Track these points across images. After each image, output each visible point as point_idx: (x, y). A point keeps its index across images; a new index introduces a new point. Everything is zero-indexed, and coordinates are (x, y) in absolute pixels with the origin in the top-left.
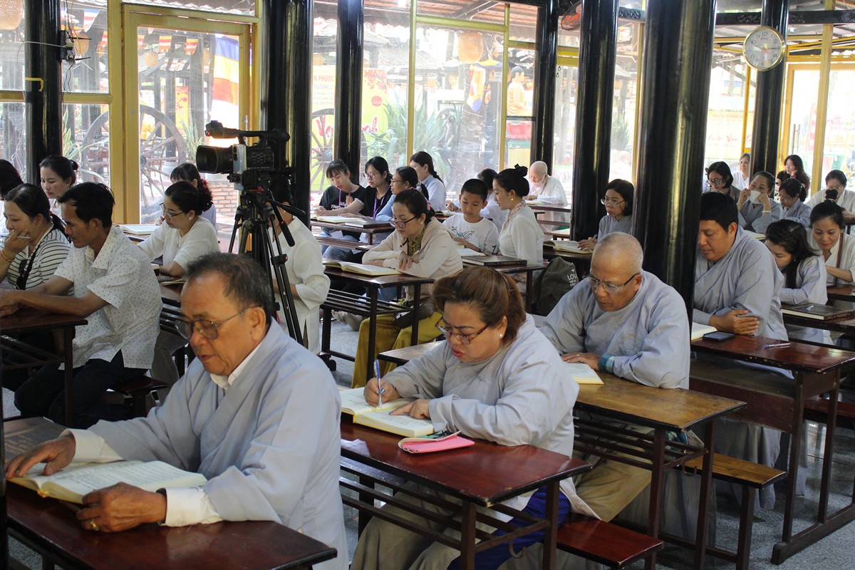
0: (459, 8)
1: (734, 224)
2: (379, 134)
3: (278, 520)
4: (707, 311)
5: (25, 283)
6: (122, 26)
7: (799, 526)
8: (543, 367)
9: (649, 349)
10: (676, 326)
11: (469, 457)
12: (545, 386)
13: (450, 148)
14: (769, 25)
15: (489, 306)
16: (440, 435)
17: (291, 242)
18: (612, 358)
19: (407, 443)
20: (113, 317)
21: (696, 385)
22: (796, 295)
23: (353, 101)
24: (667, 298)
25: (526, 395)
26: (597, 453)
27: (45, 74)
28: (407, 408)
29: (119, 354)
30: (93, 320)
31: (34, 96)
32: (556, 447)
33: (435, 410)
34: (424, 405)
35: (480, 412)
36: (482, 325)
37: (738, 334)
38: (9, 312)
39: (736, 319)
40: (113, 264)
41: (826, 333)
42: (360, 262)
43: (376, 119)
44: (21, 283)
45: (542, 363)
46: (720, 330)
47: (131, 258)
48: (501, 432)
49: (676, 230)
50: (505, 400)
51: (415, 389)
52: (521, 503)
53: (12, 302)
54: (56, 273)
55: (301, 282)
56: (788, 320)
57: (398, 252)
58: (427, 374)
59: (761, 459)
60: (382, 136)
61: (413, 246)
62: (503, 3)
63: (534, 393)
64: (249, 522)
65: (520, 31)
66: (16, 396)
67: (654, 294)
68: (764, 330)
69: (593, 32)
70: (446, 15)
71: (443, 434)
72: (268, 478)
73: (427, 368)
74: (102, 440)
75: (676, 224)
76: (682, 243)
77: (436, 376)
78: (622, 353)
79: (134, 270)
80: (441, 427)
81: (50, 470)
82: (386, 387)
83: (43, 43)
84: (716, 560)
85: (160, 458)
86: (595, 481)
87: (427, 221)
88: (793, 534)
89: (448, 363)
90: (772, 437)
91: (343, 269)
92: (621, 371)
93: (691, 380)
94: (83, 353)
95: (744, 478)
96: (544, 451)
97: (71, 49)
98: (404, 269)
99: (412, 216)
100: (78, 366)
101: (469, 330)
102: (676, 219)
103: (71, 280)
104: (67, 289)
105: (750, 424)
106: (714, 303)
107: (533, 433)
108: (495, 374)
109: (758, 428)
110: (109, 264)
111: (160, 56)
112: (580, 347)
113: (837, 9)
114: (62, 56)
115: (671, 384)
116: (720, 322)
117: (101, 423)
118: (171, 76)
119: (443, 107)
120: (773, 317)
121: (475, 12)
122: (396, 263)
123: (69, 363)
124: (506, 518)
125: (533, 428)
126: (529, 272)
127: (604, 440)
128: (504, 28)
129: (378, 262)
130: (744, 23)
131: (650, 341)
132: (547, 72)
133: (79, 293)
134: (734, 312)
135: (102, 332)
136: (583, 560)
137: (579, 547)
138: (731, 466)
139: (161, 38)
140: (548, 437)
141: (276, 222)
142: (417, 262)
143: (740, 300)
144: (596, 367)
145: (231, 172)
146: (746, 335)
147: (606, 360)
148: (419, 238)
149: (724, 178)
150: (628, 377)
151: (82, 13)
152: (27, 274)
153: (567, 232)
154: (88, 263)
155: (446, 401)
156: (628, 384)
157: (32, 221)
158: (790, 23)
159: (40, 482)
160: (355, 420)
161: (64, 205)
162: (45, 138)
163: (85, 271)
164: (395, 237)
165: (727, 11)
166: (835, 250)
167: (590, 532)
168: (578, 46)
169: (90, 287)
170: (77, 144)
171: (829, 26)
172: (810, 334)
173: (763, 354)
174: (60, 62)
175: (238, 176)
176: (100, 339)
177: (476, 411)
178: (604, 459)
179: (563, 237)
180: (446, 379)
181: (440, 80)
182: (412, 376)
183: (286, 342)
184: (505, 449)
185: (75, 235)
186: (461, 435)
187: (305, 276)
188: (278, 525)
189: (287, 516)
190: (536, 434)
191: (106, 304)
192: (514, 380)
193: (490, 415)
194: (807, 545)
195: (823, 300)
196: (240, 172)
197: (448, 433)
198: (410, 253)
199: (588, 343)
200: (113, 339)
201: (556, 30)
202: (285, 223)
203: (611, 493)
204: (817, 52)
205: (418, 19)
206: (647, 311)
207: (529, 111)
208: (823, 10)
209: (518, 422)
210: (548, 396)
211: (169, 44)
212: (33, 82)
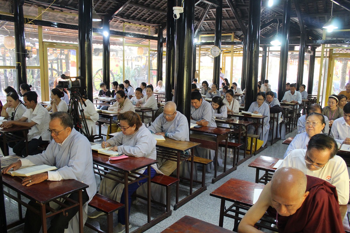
0: (137, 41)
1: (201, 99)
2: (118, 74)
3: (76, 179)
4: (196, 120)
5: (13, 119)
6: (43, 48)
7: (219, 174)
8: (146, 137)
9: (177, 131)
10: (184, 125)
11: (128, 160)
12: (147, 142)
13: (137, 78)
14: (216, 45)
15: (130, 121)
16: (120, 155)
17: (86, 106)
18: (168, 134)
19: (111, 158)
20: (38, 127)
21: (191, 140)
22: (219, 115)
23: (108, 67)
24: (182, 117)
25: (142, 144)
26: (165, 159)
27: (21, 61)
28: (112, 149)
29: (41, 137)
30: (33, 128)
31: (18, 67)
32: (151, 157)
33: (119, 149)
34: (116, 148)
35: (130, 149)
36: (129, 126)
37: (203, 126)
38: (10, 127)
39: (203, 122)
40: (38, 113)
41: (228, 125)
42: (107, 110)
43: (117, 70)
44: (12, 119)
45: (146, 136)
46: (199, 125)
47: (43, 111)
48: (136, 154)
49: (185, 100)
50: (137, 146)
51: (115, 144)
52: (142, 171)
53: (10, 124)
54: (23, 116)
55: (91, 115)
56: (217, 122)
57: (118, 107)
58: (118, 140)
59: (210, 158)
60: (119, 75)
61: (121, 105)
62: (148, 40)
63: (144, 144)
64: (69, 180)
65: (153, 47)
66: (13, 149)
67: (179, 117)
68: (210, 125)
69: (169, 48)
70: (133, 43)
71: (121, 155)
72: (75, 169)
73: (118, 138)
74: (29, 161)
75: (185, 98)
76: (187, 103)
77: (121, 140)
78: (171, 132)
79: (44, 114)
80: (121, 153)
81: (14, 169)
82: (107, 144)
83: (21, 53)
84: (198, 183)
85: (45, 164)
86: (165, 165)
87: (125, 98)
88: (217, 176)
89: (123, 137)
90: (213, 152)
91: (103, 112)
92: (170, 137)
93: (190, 138)
94: (31, 137)
95: (202, 162)
96: (147, 158)
97: (28, 54)
98: (119, 111)
99: (121, 97)
100: (30, 141)
101: (125, 127)
102: (185, 97)
103: (27, 117)
104: (26, 120)
105: (207, 149)
106: (197, 118)
107: (144, 154)
108: (135, 139)
109: (209, 149)
110: (37, 113)
111: (58, 55)
112: (161, 131)
113: (235, 41)
114: (26, 56)
115: (183, 140)
116: (199, 123)
117: (29, 156)
118: (61, 60)
119: (136, 67)
120: (213, 121)
121: (141, 42)
122: (117, 110)
123: (27, 140)
124: (138, 176)
125: (144, 152)
126: (153, 111)
127: (167, 155)
128: (149, 46)
129: (112, 110)
130: (212, 45)
131: (178, 129)
132: (160, 58)
133: (29, 121)
134: (202, 120)
135: (36, 131)
136: (161, 186)
137: (159, 182)
138: (199, 160)
139: (57, 50)
140: (149, 155)
141: (81, 100)
142: (122, 109)
143: (203, 117)
144: (164, 136)
145: (68, 88)
146: (205, 126)
147: (167, 134)
148: (123, 103)
149: (207, 85)
150: (172, 138)
151: (35, 43)
152: (14, 116)
153: (164, 100)
154: (31, 113)
155: (122, 146)
156: (172, 140)
157: (15, 101)
158: (221, 45)
159: (12, 172)
160: (98, 152)
161: (24, 97)
162: (22, 79)
163: (31, 115)
164: (117, 103)
165: (208, 42)
166: (232, 103)
167: (162, 178)
168: (166, 50)
169: (32, 119)
170: (34, 79)
171: (233, 45)
172: (224, 125)
173: (210, 131)
174: (26, 58)
175: (69, 89)
176: (35, 133)
177: (129, 149)
178: (167, 160)
179: (164, 101)
180: (123, 141)
181: (136, 60)
182: (114, 140)
183: (77, 133)
184: (137, 158)
185: (27, 105)
186: (126, 155)
187: (92, 114)
188: (77, 181)
189: (80, 178)
190: (145, 154)
191: (37, 124)
192: (139, 140)
193: (133, 149)
194: (221, 178)
195: (226, 116)
196: (70, 88)
197: (122, 155)
198: (121, 107)
199: (163, 129)
200: (39, 133)
201: (162, 47)
202: (84, 101)
203: (169, 168)
204: (230, 52)
205: (125, 44)
206: (177, 121)
207: (156, 69)
208: (231, 41)
209: (140, 151)
210: (148, 144)
211: (60, 51)
212: (18, 64)
